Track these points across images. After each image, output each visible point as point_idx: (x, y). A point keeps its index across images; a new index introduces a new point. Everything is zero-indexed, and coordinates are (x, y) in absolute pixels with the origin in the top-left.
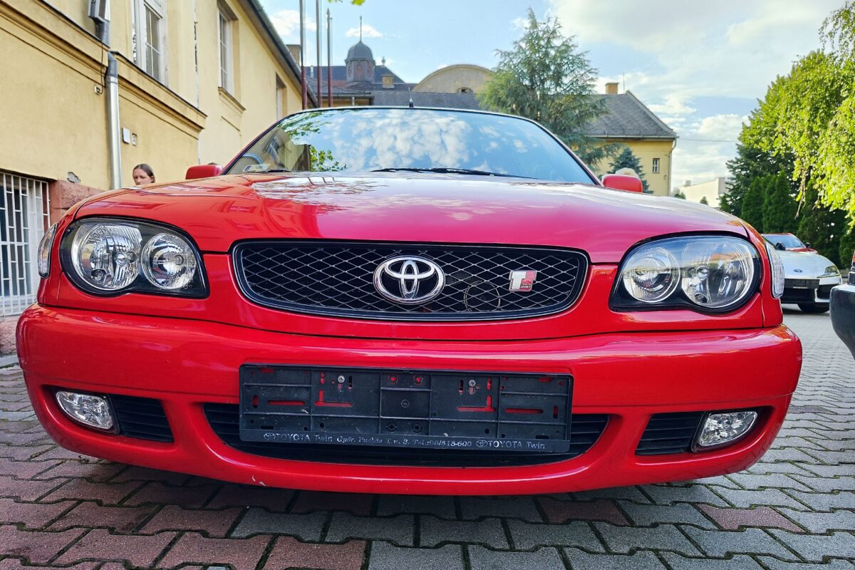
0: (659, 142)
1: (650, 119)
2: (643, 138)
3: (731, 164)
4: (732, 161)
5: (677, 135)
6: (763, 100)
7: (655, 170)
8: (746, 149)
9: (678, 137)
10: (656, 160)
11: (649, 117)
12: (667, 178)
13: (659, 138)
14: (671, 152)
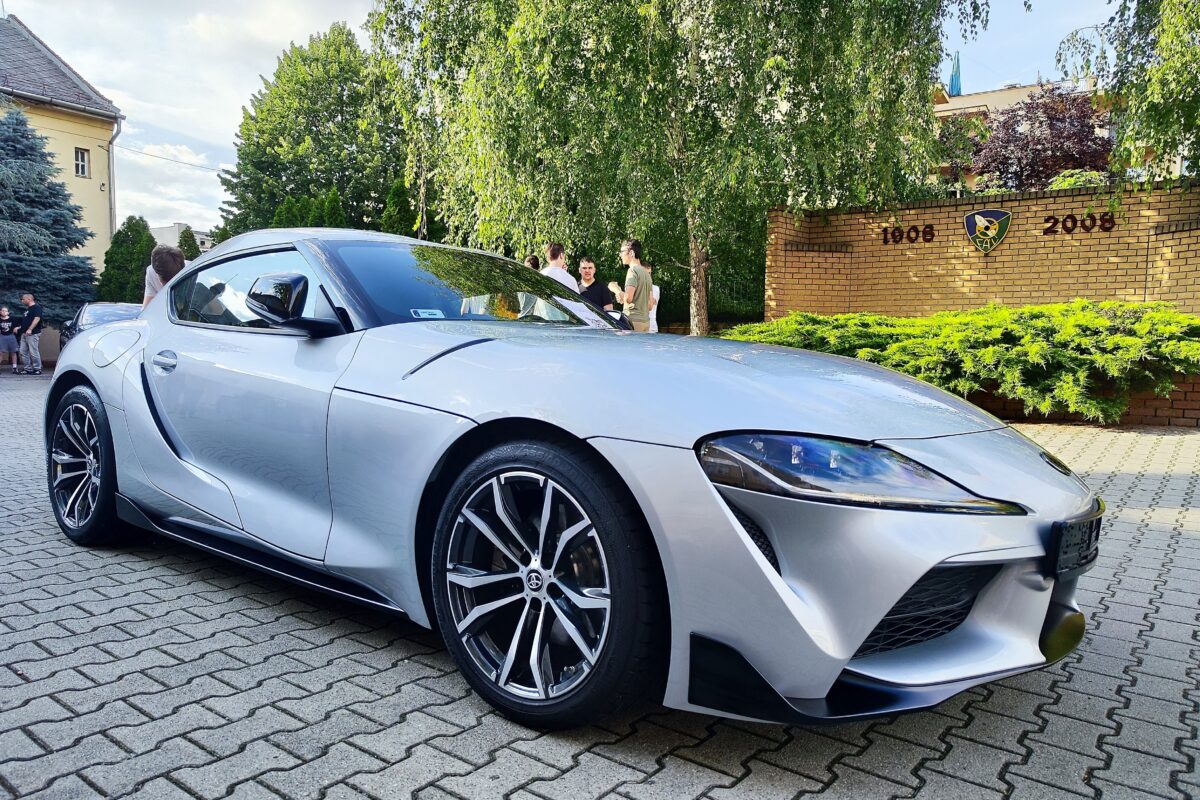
0: (84, 117)
1: (64, 75)
2: (51, 103)
3: (229, 177)
4: (227, 172)
5: (122, 113)
6: (272, 79)
7: (80, 170)
8: (253, 154)
9: (124, 118)
10: (80, 153)
11: (58, 69)
12: (106, 188)
13: (84, 111)
14: (110, 143)
